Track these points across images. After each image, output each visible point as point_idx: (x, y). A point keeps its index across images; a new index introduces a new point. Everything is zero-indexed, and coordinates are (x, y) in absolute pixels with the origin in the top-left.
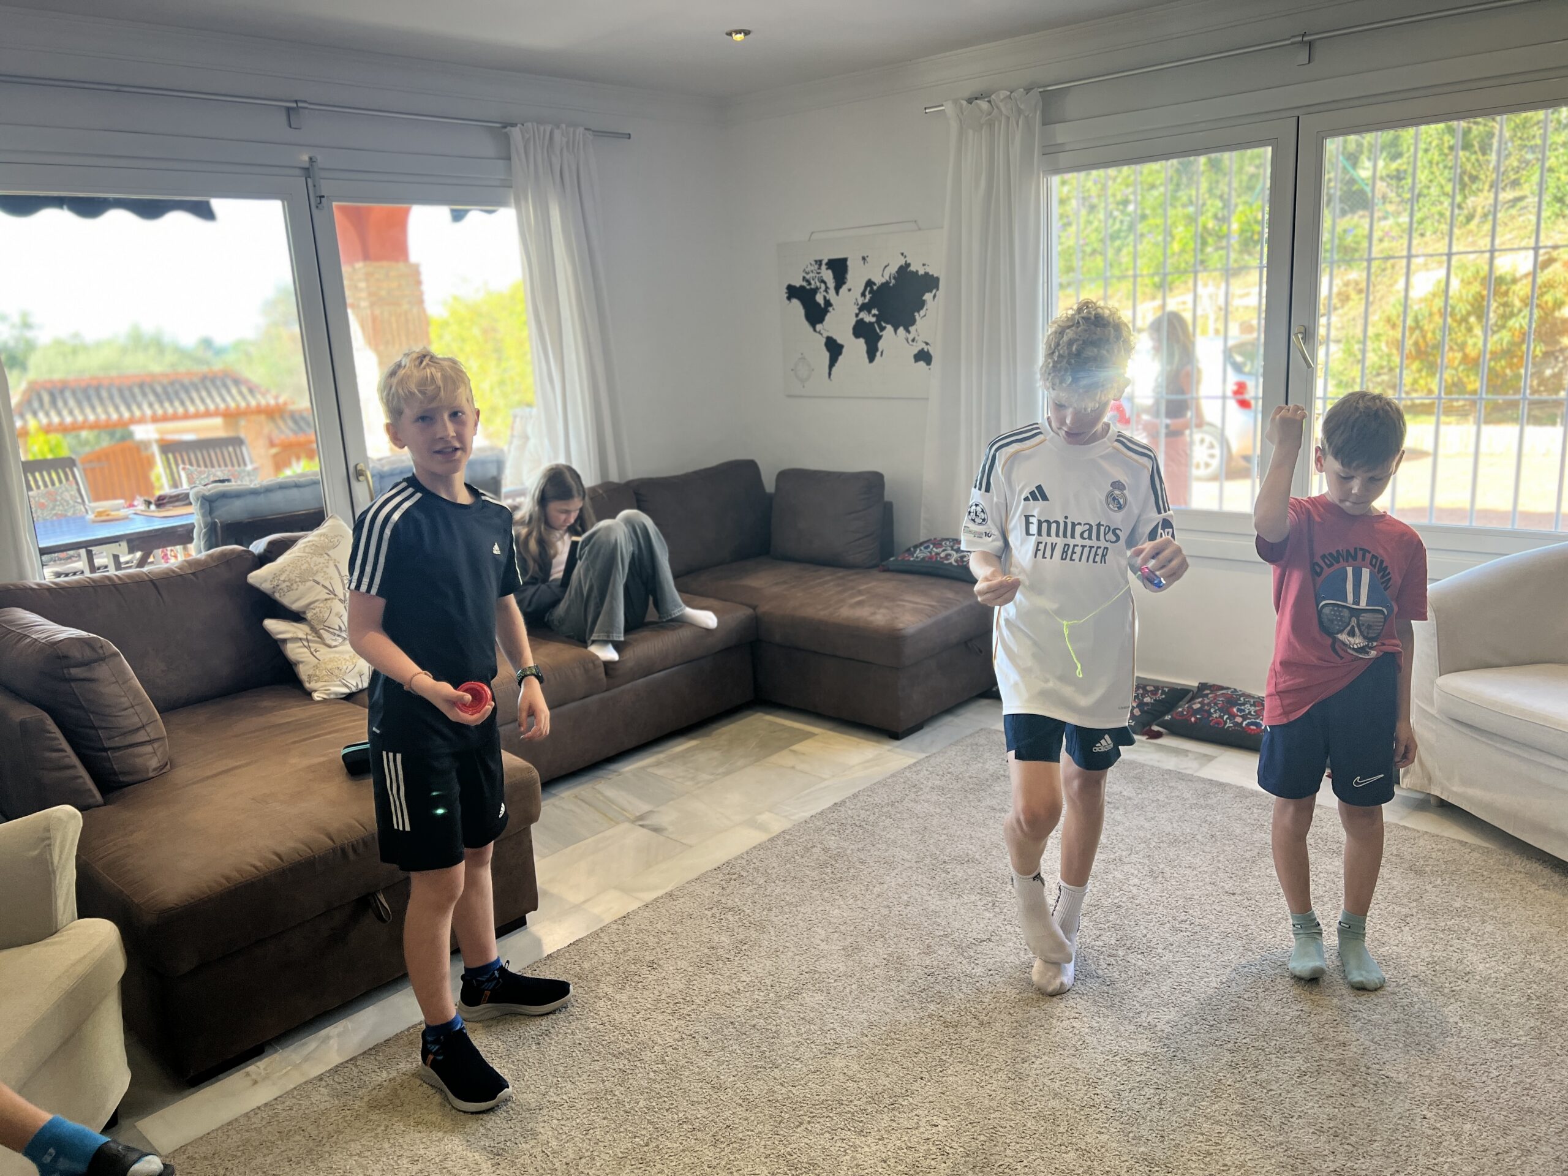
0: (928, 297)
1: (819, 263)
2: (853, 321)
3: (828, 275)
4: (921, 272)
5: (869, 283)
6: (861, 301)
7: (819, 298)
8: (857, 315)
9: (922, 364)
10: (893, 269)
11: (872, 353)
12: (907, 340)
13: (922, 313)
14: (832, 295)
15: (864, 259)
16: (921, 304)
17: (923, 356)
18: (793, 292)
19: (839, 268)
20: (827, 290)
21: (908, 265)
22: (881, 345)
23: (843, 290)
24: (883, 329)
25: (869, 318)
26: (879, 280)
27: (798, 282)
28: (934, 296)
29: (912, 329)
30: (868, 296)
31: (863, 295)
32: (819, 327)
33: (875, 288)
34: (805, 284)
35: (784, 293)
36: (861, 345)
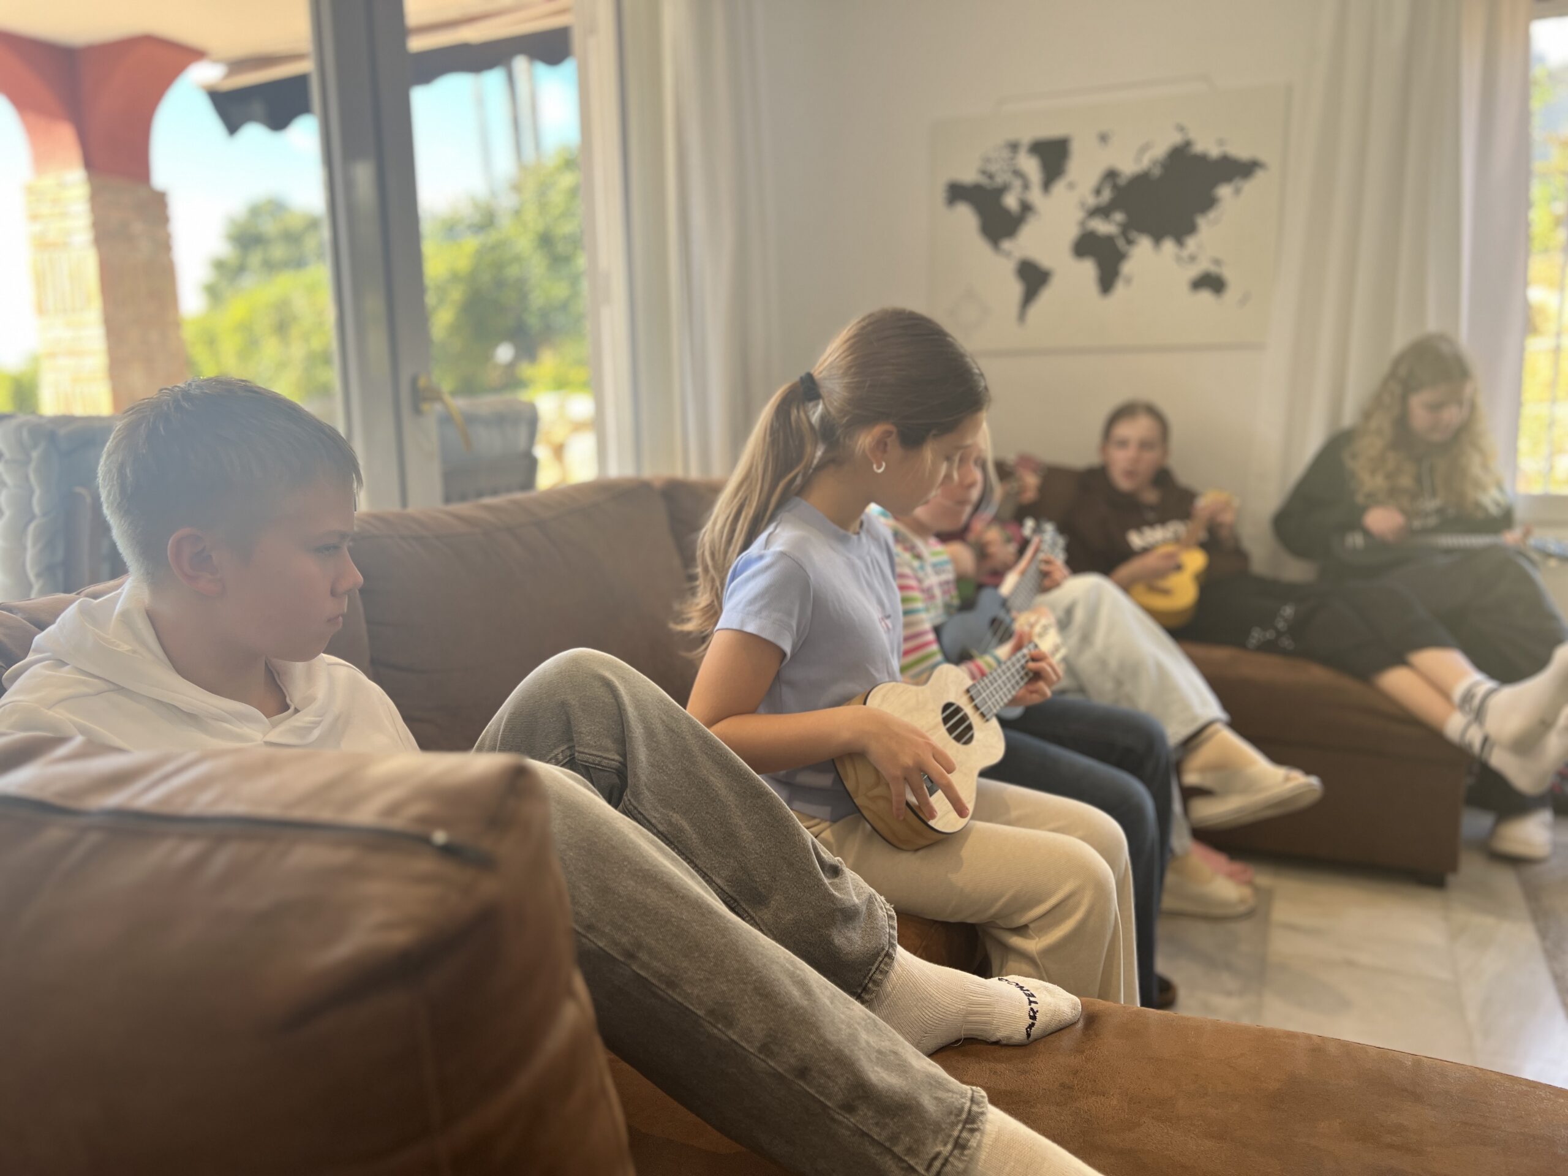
0: (1224, 191)
1: (1014, 147)
2: (1071, 232)
3: (1031, 166)
4: (1214, 152)
5: (1111, 175)
6: (1092, 201)
7: (1011, 201)
8: (1082, 224)
9: (1205, 296)
10: (1160, 150)
11: (1107, 281)
12: (1179, 259)
13: (1212, 215)
14: (1035, 196)
15: (1104, 138)
16: (1208, 203)
17: (1212, 283)
18: (957, 193)
19: (1054, 152)
20: (1026, 186)
21: (1188, 144)
22: (1127, 268)
23: (1059, 188)
24: (1130, 242)
25: (1103, 227)
26: (1129, 167)
27: (969, 176)
28: (1237, 191)
29: (1192, 243)
30: (1107, 195)
31: (1098, 192)
32: (1006, 245)
33: (1122, 181)
34: (983, 180)
35: (940, 195)
36: (1088, 269)
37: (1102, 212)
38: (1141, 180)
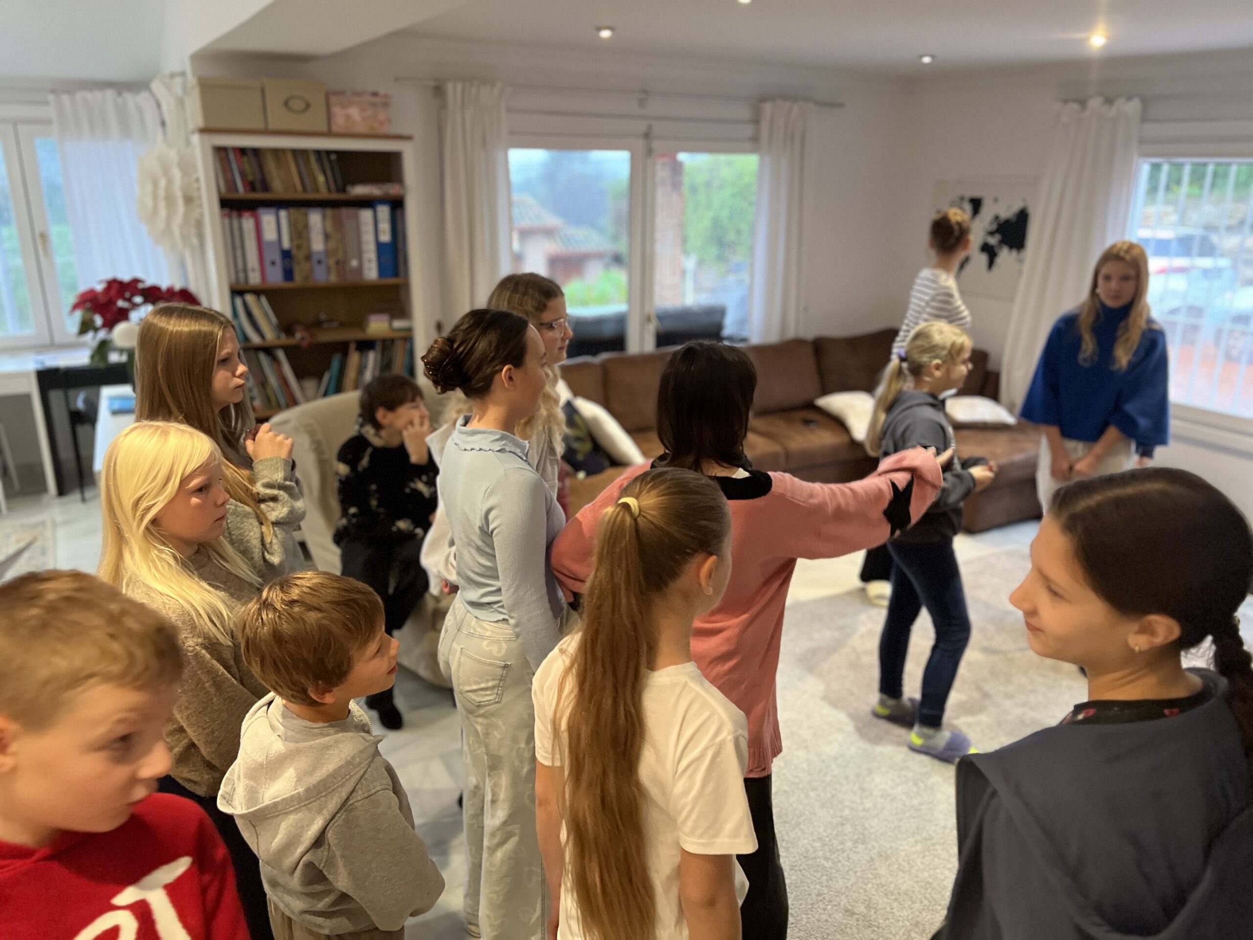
1: (963, 198)
5: (997, 218)
10: (1016, 208)
11: (991, 264)
12: (1017, 259)
19: (976, 204)
21: (1026, 209)
23: (978, 219)
24: (1001, 248)
25: (993, 241)
26: (1004, 215)
29: (1022, 251)
30: (994, 227)
33: (1001, 221)
36: (984, 258)
37: (992, 233)
38: (1007, 222)
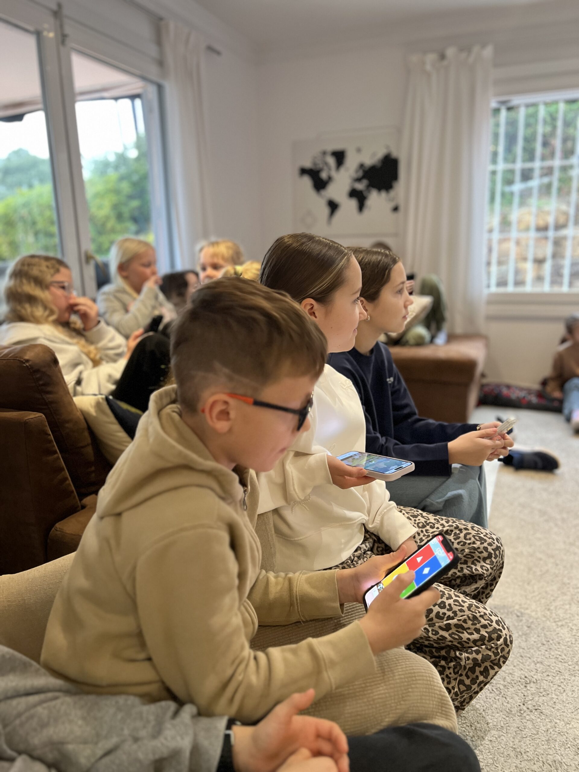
1: (324, 153)
2: (349, 188)
3: (331, 161)
5: (362, 166)
6: (355, 176)
7: (324, 175)
8: (352, 185)
10: (380, 156)
11: (361, 207)
12: (387, 199)
14: (333, 173)
15: (359, 150)
17: (396, 209)
18: (304, 171)
19: (339, 157)
20: (330, 169)
21: (390, 153)
22: (368, 202)
23: (342, 170)
24: (369, 192)
25: (360, 186)
26: (368, 162)
27: (308, 164)
29: (392, 193)
30: (360, 174)
31: (357, 172)
32: (322, 193)
33: (366, 168)
34: (313, 166)
35: (297, 172)
37: (359, 180)
38: (372, 168)
